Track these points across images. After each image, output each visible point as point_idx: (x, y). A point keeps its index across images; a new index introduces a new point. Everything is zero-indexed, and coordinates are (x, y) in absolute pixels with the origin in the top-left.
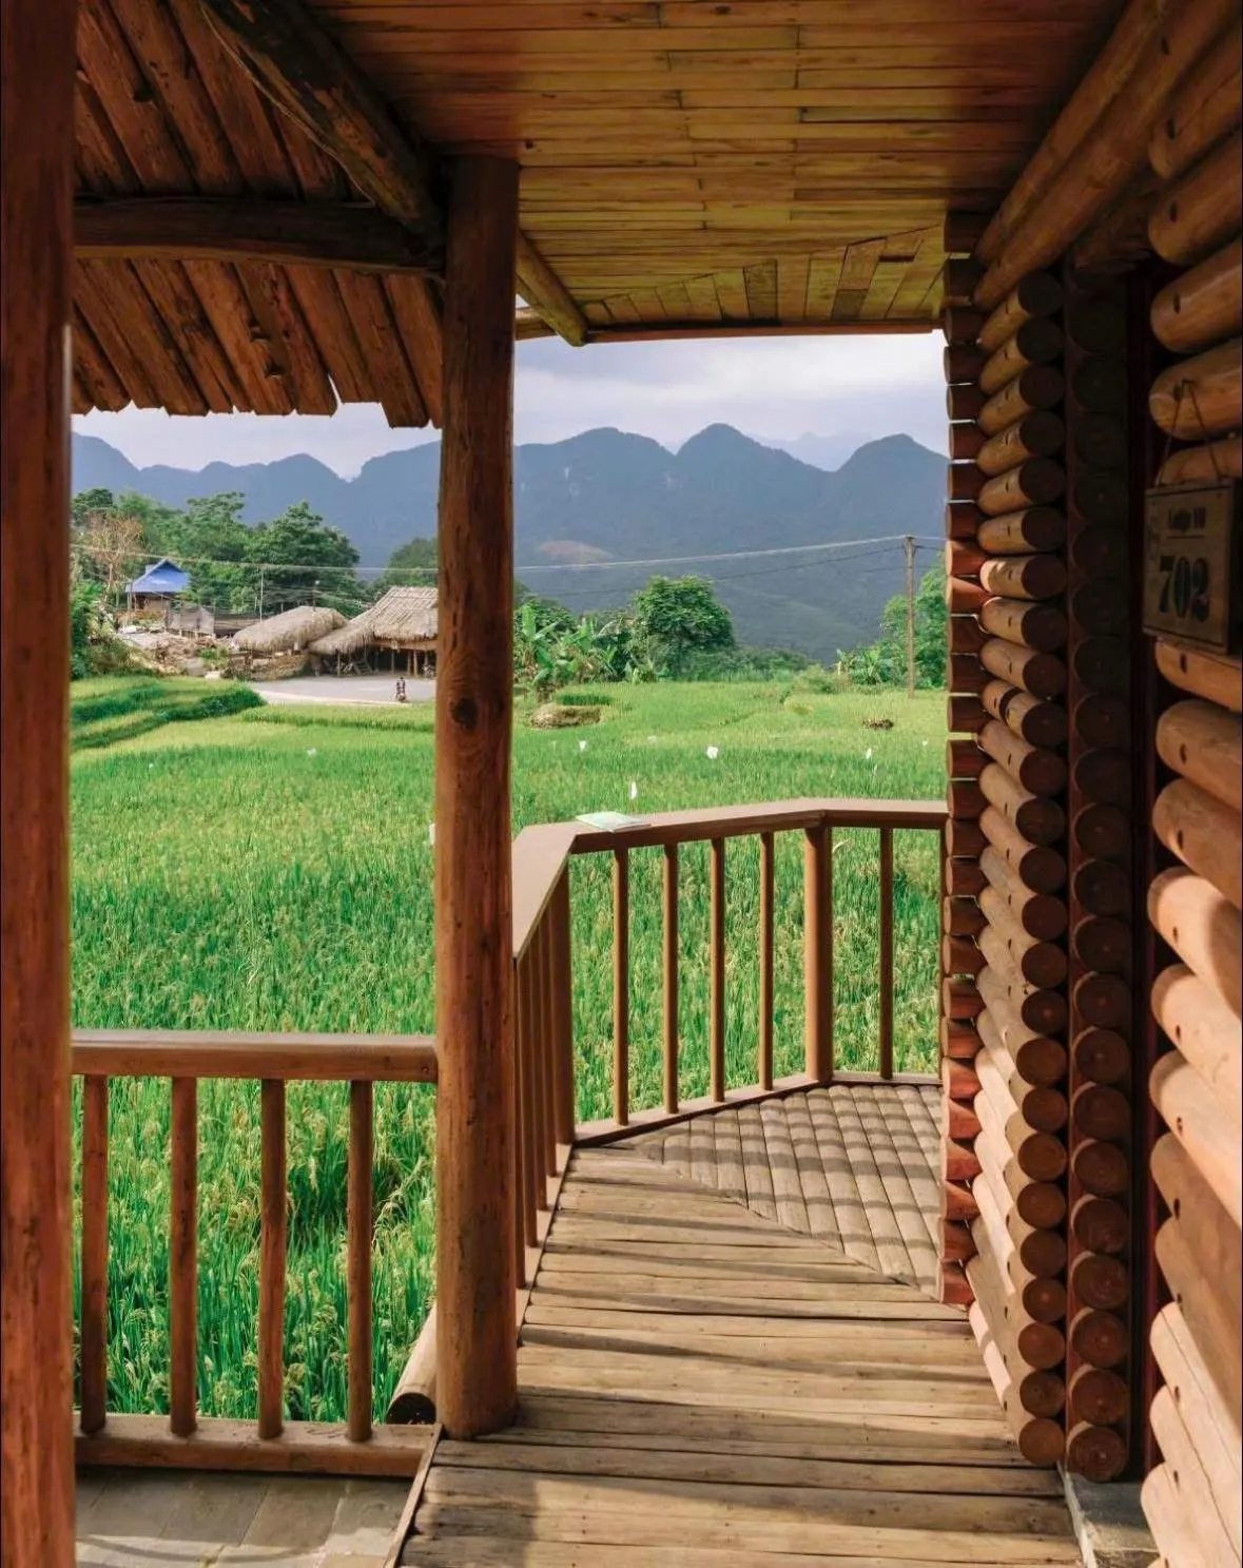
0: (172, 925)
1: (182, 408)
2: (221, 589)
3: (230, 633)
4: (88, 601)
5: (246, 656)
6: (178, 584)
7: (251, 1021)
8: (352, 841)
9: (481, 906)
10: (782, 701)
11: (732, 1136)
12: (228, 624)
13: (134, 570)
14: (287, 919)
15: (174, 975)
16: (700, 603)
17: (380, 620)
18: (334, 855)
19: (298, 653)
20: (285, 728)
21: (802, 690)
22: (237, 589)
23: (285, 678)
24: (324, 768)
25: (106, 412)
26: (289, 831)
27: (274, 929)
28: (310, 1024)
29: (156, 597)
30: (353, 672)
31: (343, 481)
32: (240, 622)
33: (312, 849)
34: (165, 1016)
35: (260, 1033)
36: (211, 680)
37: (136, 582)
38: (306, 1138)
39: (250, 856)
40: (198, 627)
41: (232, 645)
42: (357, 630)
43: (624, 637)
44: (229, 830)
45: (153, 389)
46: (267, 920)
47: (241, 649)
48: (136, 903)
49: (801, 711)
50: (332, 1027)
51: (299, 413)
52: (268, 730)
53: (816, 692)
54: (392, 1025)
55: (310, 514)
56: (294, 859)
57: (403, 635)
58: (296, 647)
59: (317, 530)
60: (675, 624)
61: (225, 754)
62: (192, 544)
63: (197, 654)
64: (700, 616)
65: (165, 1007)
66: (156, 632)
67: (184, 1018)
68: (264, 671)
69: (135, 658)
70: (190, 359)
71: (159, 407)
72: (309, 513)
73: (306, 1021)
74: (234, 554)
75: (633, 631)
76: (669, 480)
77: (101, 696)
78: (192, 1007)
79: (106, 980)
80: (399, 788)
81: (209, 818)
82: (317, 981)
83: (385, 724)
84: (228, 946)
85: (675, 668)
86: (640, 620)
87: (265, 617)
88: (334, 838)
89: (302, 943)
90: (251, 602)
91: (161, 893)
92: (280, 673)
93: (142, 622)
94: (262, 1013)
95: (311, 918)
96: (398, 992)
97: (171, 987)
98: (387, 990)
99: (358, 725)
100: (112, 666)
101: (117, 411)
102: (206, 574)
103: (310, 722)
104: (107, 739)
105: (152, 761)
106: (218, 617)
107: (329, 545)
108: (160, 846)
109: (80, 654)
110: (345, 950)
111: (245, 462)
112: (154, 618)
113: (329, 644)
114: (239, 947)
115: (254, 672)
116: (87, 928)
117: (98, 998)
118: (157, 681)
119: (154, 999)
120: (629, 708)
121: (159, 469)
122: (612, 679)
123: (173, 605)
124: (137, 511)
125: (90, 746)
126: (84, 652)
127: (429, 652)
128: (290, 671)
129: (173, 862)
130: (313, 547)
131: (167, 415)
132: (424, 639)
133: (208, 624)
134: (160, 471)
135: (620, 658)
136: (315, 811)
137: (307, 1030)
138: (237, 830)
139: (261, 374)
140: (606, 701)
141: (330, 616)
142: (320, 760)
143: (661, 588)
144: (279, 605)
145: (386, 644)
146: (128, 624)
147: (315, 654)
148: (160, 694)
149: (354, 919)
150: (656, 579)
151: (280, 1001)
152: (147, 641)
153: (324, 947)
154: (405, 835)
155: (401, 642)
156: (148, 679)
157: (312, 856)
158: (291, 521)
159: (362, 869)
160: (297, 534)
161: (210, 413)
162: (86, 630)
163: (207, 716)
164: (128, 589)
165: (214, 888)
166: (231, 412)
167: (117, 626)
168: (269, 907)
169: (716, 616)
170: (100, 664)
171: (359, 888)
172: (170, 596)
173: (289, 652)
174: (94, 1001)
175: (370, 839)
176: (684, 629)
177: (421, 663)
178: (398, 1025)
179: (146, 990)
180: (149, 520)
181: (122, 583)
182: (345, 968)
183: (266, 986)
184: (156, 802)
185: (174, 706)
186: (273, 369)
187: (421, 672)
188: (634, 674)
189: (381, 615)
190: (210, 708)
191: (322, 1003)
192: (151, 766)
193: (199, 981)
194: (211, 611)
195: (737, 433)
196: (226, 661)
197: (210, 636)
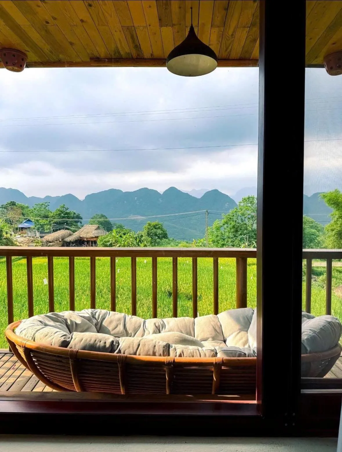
2: (42, 226)
3: (43, 237)
4: (3, 228)
5: (47, 242)
6: (31, 225)
12: (43, 235)
16: (159, 228)
17: (82, 233)
19: (61, 241)
22: (47, 226)
29: (26, 228)
30: (75, 246)
32: (46, 234)
37: (20, 225)
40: (36, 236)
41: (44, 240)
42: (75, 236)
43: (141, 236)
55: (66, 207)
57: (87, 237)
59: (68, 211)
60: (153, 233)
62: (36, 215)
64: (159, 231)
66: (25, 237)
68: (51, 246)
69: (15, 243)
74: (46, 217)
75: (144, 235)
76: (160, 200)
85: (152, 244)
86: (145, 232)
87: (53, 233)
90: (50, 229)
93: (22, 234)
100: (8, 245)
102: (39, 222)
106: (41, 233)
107: (70, 215)
111: (55, 196)
112: (25, 233)
113: (68, 239)
115: (49, 246)
121: (33, 197)
123: (30, 230)
124: (21, 207)
127: (94, 241)
130: (67, 215)
132: (92, 238)
133: (38, 235)
134: (33, 198)
141: (69, 232)
143: (150, 225)
144: (57, 230)
145: (83, 239)
146: (18, 235)
147: (65, 242)
150: (148, 222)
152: (23, 239)
155: (87, 238)
158: (61, 209)
160: (62, 212)
162: (2, 236)
164: (18, 226)
167: (11, 235)
169: (164, 231)
170: (5, 244)
172: (29, 228)
173: (58, 241)
176: (156, 234)
177: (92, 243)
187: (92, 246)
188: (142, 245)
194: (39, 232)
195: (177, 189)
196: (41, 243)
197: (38, 238)
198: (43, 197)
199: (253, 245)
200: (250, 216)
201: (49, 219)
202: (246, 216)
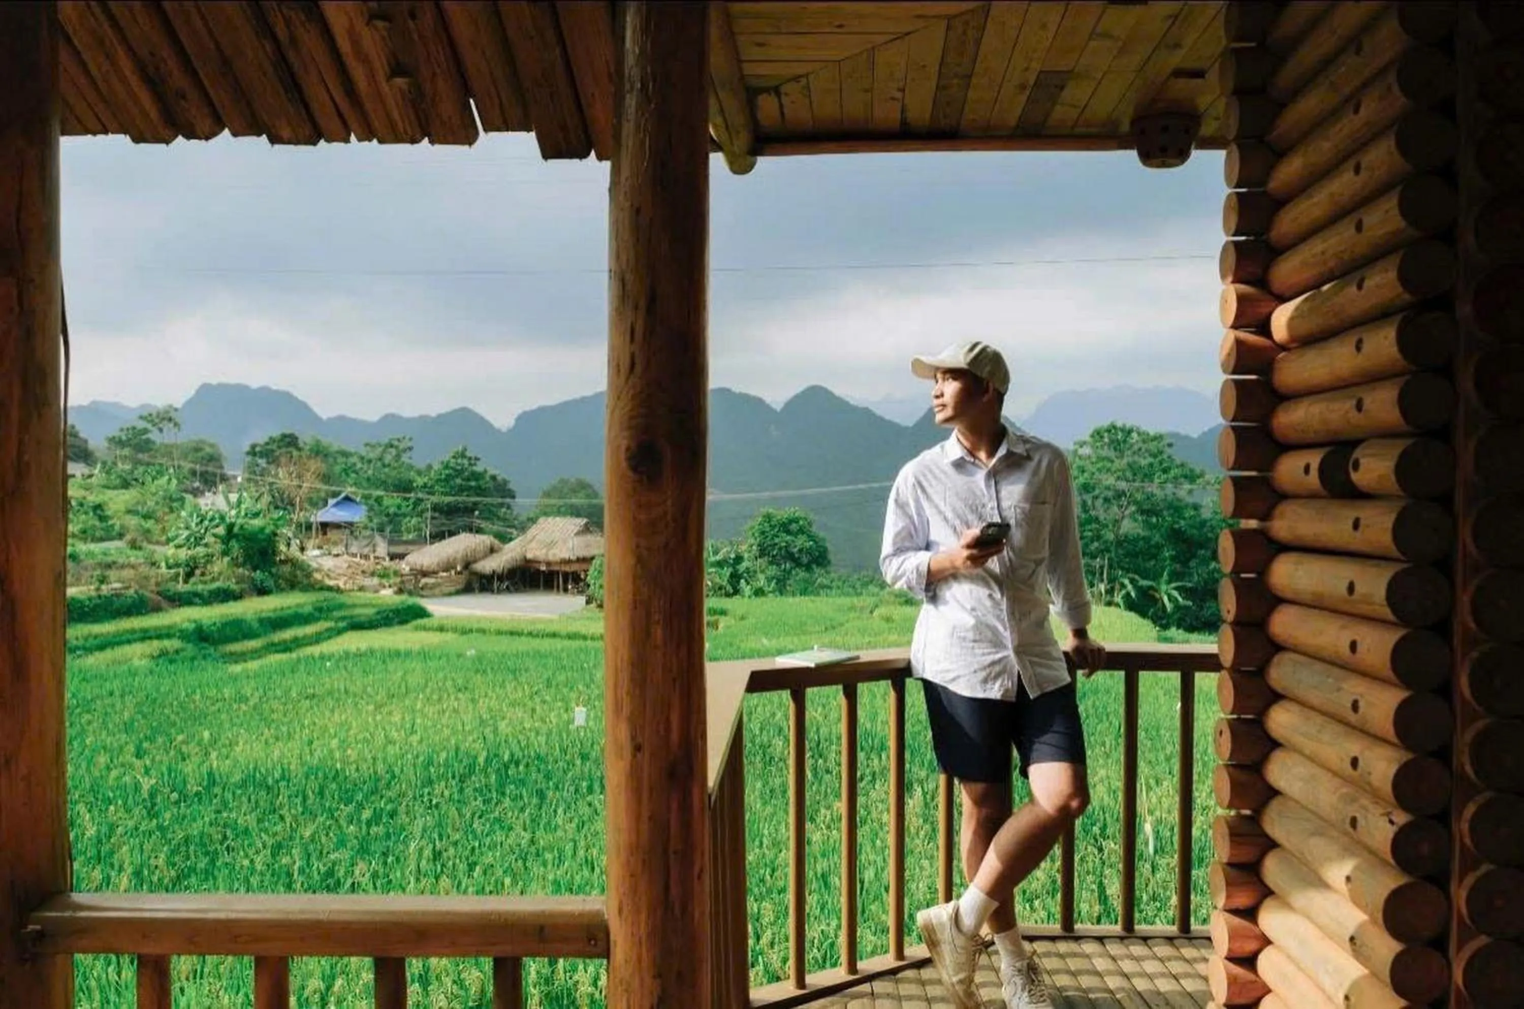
0: (341, 799)
1: (286, 133)
2: (393, 519)
3: (401, 556)
4: (277, 526)
5: (415, 575)
6: (357, 515)
7: (412, 885)
8: (507, 726)
9: (668, 720)
10: (871, 612)
11: (919, 998)
12: (399, 549)
13: (320, 503)
14: (447, 793)
15: (342, 843)
16: (801, 531)
17: (531, 545)
18: (491, 737)
19: (460, 573)
20: (449, 636)
21: (888, 603)
22: (408, 519)
23: (450, 594)
24: (480, 665)
25: (192, 141)
26: (450, 717)
27: (434, 802)
28: (467, 888)
29: (337, 526)
30: (508, 590)
31: (499, 431)
32: (411, 548)
33: (470, 732)
34: (331, 881)
35: (421, 897)
36: (385, 596)
37: (320, 513)
38: (462, 993)
39: (415, 739)
40: (374, 551)
41: (404, 566)
42: (510, 555)
43: (739, 559)
44: (397, 718)
45: (249, 104)
46: (429, 794)
47: (411, 570)
48: (307, 778)
49: (888, 620)
50: (487, 889)
51: (432, 142)
52: (434, 638)
53: (901, 604)
54: (544, 887)
55: (469, 456)
56: (453, 742)
57: (551, 558)
58: (459, 568)
59: (479, 468)
60: (780, 549)
61: (396, 654)
62: (368, 480)
63: (373, 574)
64: (801, 542)
65: (330, 873)
66: (337, 555)
67: (349, 881)
68: (431, 588)
69: (317, 576)
70: (291, 56)
71: (259, 135)
72: (468, 454)
73: (464, 885)
74: (404, 487)
75: (746, 555)
76: (774, 432)
77: (289, 608)
78: (357, 872)
79: (277, 849)
80: (548, 680)
81: (378, 707)
82: (473, 849)
83: (535, 633)
84: (392, 817)
85: (781, 586)
86: (751, 546)
87: (431, 543)
88: (491, 722)
89: (461, 815)
90: (420, 530)
91: (330, 770)
92: (447, 590)
93: (325, 547)
94: (422, 878)
95: (468, 791)
96: (548, 856)
97: (337, 854)
98: (538, 855)
99: (512, 633)
100: (299, 583)
101: (207, 138)
102: (380, 504)
103: (471, 631)
104: (293, 646)
105: (329, 660)
106: (391, 542)
107: (486, 483)
108: (332, 731)
109: (270, 573)
110: (498, 820)
112: (335, 544)
113: (488, 565)
114: (403, 818)
115: (422, 589)
116: (262, 803)
117: (268, 865)
118: (337, 596)
119: (321, 867)
120: (743, 618)
122: (728, 595)
123: (352, 532)
124: (319, 452)
125: (277, 652)
126: (274, 570)
127: (573, 573)
128: (453, 589)
129: (344, 745)
130: (473, 483)
131: (269, 145)
132: (568, 562)
133: (382, 549)
135: (735, 578)
136: (473, 700)
137: (465, 892)
138: (403, 718)
139: (381, 77)
140: (723, 613)
141: (488, 542)
142: (480, 658)
143: (768, 517)
144: (443, 532)
145: (536, 565)
146: (314, 548)
147: (475, 574)
148: (341, 606)
149: (508, 792)
150: (764, 510)
151: (439, 867)
152: (328, 563)
153: (480, 817)
154: (554, 721)
155: (548, 564)
156: (327, 594)
157: (471, 738)
158: (453, 461)
159: (516, 749)
160: (459, 472)
161: (322, 143)
162: (275, 553)
163: (381, 626)
164: (312, 519)
165: (380, 767)
166: (347, 140)
167: (302, 549)
168: (430, 782)
169: (816, 542)
170: (286, 580)
171: (513, 766)
172: (351, 524)
173: (453, 572)
174: (265, 867)
175: (521, 723)
176: (787, 551)
177: (566, 582)
178: (550, 889)
179: (313, 859)
180: (331, 460)
181: (307, 514)
182: (499, 836)
183: (427, 852)
184: (330, 693)
185: (352, 617)
186: (397, 70)
187: (566, 590)
188: (747, 590)
189: (531, 541)
190: (383, 618)
191: (478, 868)
192: (328, 664)
193: (363, 850)
194: (384, 537)
195: (831, 394)
196: (398, 580)
197: (384, 559)
198: (373, 417)
199: (1123, 592)
200: (1110, 494)
201: (412, 495)
202: (1097, 492)
